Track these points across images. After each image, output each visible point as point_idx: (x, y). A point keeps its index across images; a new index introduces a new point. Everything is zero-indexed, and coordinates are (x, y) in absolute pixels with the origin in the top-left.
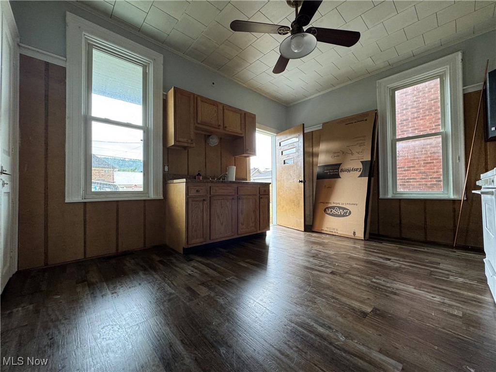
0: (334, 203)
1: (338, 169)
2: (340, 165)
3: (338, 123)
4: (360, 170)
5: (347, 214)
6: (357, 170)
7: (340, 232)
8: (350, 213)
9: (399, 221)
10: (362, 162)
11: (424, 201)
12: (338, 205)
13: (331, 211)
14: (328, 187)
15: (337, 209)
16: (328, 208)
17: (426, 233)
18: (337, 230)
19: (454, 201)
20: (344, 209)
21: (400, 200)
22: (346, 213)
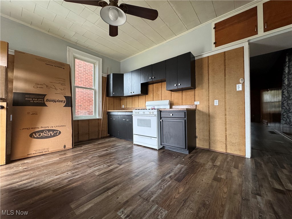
0: (42, 127)
1: (44, 99)
2: (45, 95)
3: (37, 59)
4: (65, 102)
5: (58, 134)
6: (62, 101)
7: (51, 150)
8: (60, 133)
9: (77, 133)
10: (65, 97)
11: (89, 121)
12: (47, 129)
13: (40, 135)
14: (33, 114)
15: (45, 132)
16: (35, 133)
17: (89, 135)
18: (48, 149)
19: (98, 119)
20: (53, 131)
21: (78, 121)
22: (56, 133)
